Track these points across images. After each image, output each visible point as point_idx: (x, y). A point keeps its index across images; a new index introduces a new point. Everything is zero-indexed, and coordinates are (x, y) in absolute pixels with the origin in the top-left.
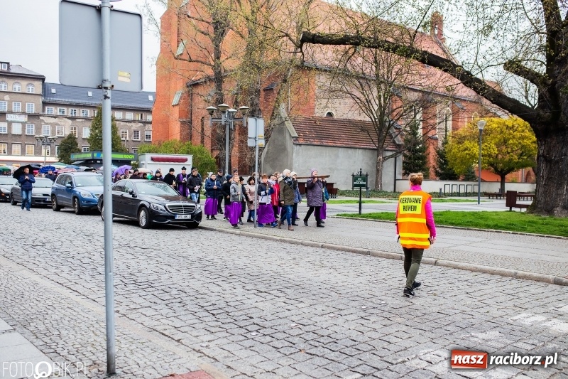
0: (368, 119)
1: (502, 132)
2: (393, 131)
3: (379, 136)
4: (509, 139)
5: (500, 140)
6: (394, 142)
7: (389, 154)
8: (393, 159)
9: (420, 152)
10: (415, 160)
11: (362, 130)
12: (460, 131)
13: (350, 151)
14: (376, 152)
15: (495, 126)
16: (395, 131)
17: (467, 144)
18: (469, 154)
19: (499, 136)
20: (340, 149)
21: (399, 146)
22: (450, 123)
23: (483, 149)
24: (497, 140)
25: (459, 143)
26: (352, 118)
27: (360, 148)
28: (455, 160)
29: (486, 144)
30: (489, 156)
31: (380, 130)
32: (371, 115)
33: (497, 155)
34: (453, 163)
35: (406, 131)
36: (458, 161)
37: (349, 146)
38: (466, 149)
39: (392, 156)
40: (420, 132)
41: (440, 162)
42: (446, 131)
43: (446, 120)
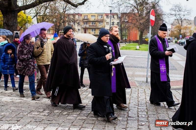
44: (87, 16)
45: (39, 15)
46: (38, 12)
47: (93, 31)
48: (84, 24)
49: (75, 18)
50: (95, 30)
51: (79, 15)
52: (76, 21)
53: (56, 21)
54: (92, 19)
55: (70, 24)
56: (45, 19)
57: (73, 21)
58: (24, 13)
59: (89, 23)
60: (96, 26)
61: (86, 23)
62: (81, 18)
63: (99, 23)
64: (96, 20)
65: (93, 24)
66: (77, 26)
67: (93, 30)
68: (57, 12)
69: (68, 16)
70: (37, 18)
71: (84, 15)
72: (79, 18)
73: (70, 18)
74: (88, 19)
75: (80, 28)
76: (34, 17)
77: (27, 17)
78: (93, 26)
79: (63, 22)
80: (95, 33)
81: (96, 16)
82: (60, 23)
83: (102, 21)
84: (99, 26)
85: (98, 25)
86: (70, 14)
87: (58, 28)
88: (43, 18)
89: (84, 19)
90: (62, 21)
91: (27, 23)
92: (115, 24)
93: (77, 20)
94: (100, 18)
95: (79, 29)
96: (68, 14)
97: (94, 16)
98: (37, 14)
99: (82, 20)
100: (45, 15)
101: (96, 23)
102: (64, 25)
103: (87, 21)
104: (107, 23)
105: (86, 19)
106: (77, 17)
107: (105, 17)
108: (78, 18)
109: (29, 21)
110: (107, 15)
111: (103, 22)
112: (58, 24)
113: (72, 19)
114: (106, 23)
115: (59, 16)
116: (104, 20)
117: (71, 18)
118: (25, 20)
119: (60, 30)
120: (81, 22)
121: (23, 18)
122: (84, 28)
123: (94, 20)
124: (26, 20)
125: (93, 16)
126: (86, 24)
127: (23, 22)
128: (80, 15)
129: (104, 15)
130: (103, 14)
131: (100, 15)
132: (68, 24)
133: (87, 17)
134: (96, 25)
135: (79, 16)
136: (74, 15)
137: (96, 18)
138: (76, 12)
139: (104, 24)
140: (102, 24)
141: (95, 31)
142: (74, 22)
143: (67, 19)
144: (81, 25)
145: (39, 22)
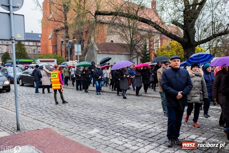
0: (126, 43)
1: (177, 47)
2: (136, 47)
3: (131, 49)
4: (180, 49)
5: (177, 49)
6: (137, 51)
7: (135, 56)
8: (136, 58)
9: (148, 55)
10: (146, 58)
11: (124, 47)
12: (162, 47)
13: (120, 56)
14: (130, 56)
15: (175, 44)
16: (137, 47)
17: (164, 51)
20: (116, 55)
21: (139, 53)
23: (171, 54)
24: (176, 50)
25: (162, 51)
26: (120, 42)
27: (123, 54)
29: (171, 51)
31: (131, 47)
32: (127, 41)
35: (142, 47)
37: (119, 53)
38: (164, 54)
39: (136, 57)
40: (148, 47)
42: (158, 46)
43: (158, 43)
45: (211, 47)
46: (210, 45)
56: (217, 50)
58: (199, 47)
70: (210, 50)
76: (208, 49)
77: (202, 50)
88: (215, 50)
98: (210, 47)
100: (217, 47)
121: (198, 50)
145: (212, 53)
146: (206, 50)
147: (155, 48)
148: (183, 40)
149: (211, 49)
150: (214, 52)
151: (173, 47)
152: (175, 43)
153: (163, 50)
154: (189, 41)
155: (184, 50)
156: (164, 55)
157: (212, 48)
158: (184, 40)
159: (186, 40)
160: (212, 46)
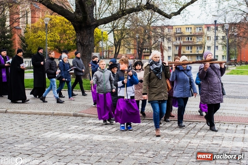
1: (62, 25)
4: (67, 30)
5: (61, 30)
12: (36, 25)
15: (58, 21)
17: (39, 33)
18: (41, 40)
19: (60, 28)
22: (30, 19)
23: (51, 37)
25: (35, 32)
28: (32, 44)
29: (52, 33)
30: (55, 41)
33: (60, 41)
34: (31, 46)
36: (34, 45)
38: (39, 37)
41: (23, 45)
42: (27, 23)
43: (27, 17)
44: (181, 28)
46: (115, 25)
47: (188, 49)
48: (177, 40)
49: (163, 32)
50: (191, 47)
51: (169, 27)
52: (165, 36)
53: (139, 38)
54: (187, 33)
55: (157, 40)
56: (124, 35)
57: (161, 36)
59: (184, 39)
60: (192, 42)
61: (179, 38)
62: (173, 31)
63: (198, 38)
64: (192, 34)
65: (188, 39)
66: (167, 43)
67: (188, 47)
68: (141, 24)
69: (155, 29)
70: (114, 33)
71: (176, 27)
72: (169, 31)
73: (157, 32)
74: (182, 33)
75: (171, 46)
76: (111, 32)
77: (102, 32)
78: (189, 42)
79: (148, 38)
80: (191, 52)
81: (193, 28)
82: (144, 39)
83: (200, 35)
84: (198, 42)
85: (195, 41)
86: (157, 27)
87: (142, 47)
88: (122, 33)
89: (177, 33)
90: (146, 36)
91: (101, 40)
92: (219, 38)
93: (167, 35)
94: (197, 31)
95: (169, 46)
96: (154, 26)
97: (190, 28)
98: (115, 28)
99: (173, 34)
100: (124, 29)
101: (193, 37)
102: (149, 41)
103: (180, 36)
104: (208, 37)
105: (179, 33)
106: (166, 30)
107: (205, 30)
108: (167, 32)
109: (104, 38)
110: (208, 27)
111: (203, 37)
112: (142, 41)
113: (161, 33)
114: (206, 37)
115: (143, 30)
116: (203, 33)
117: (159, 32)
118: (99, 37)
119: (144, 49)
120: (172, 38)
122: (176, 46)
123: (189, 34)
124: (101, 36)
125: (188, 28)
126: (179, 40)
127: (97, 39)
128: (171, 27)
129: (204, 27)
130: (202, 25)
131: (198, 27)
132: (155, 40)
133: (180, 30)
134: (192, 40)
135: (169, 29)
136: (162, 28)
137: (193, 31)
138: (165, 24)
139: (204, 40)
140: (201, 39)
141: (191, 49)
142: (163, 37)
143: (153, 34)
144: (172, 42)
145: (116, 38)
146: (109, 34)
147: (21, 26)
148: (76, 17)
149: (116, 32)
150: (119, 37)
151: (53, 25)
152: (59, 19)
153: (38, 30)
154: (85, 18)
155: (77, 32)
156: (40, 40)
157: (117, 30)
158: (77, 15)
159: (80, 16)
160: (117, 27)
